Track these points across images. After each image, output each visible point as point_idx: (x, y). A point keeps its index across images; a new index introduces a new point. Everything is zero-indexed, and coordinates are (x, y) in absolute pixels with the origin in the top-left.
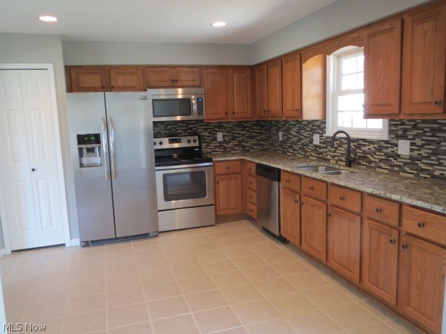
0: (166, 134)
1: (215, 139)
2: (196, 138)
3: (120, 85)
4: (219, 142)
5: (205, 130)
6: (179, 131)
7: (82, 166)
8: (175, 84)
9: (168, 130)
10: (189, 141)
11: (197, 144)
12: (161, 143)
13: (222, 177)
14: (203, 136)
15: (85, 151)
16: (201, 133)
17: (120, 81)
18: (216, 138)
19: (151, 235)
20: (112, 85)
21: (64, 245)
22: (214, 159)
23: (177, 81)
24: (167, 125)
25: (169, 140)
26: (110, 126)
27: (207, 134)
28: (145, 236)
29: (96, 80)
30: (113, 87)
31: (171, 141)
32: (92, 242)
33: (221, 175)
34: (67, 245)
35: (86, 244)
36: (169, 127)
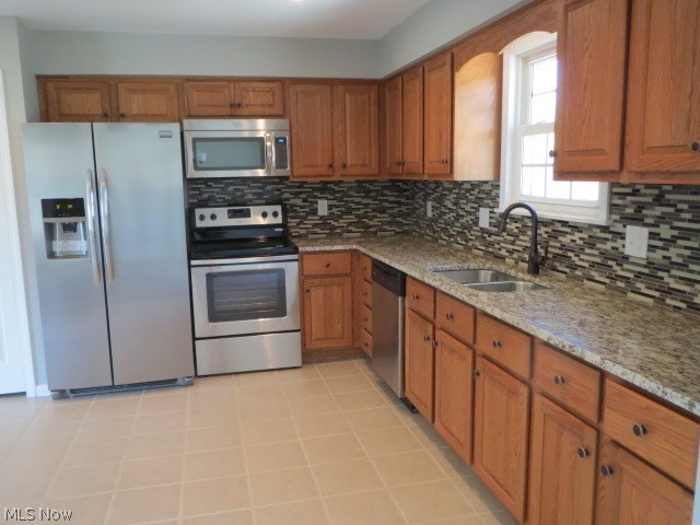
0: (225, 201)
1: (314, 212)
2: (278, 208)
3: (135, 112)
4: (322, 218)
5: (296, 195)
6: (250, 197)
7: (51, 255)
8: (238, 111)
10: (264, 215)
11: (279, 220)
12: (213, 217)
13: (317, 281)
14: (292, 206)
15: (58, 229)
16: (288, 199)
17: (136, 103)
18: (317, 209)
19: (180, 382)
20: (123, 110)
21: (24, 394)
22: (301, 249)
23: (239, 105)
24: (228, 185)
25: (229, 211)
26: (102, 185)
27: (299, 202)
28: (170, 383)
29: (92, 102)
30: (123, 116)
31: (233, 214)
32: (72, 391)
33: (316, 277)
34: (30, 394)
35: (61, 395)
36: (231, 188)
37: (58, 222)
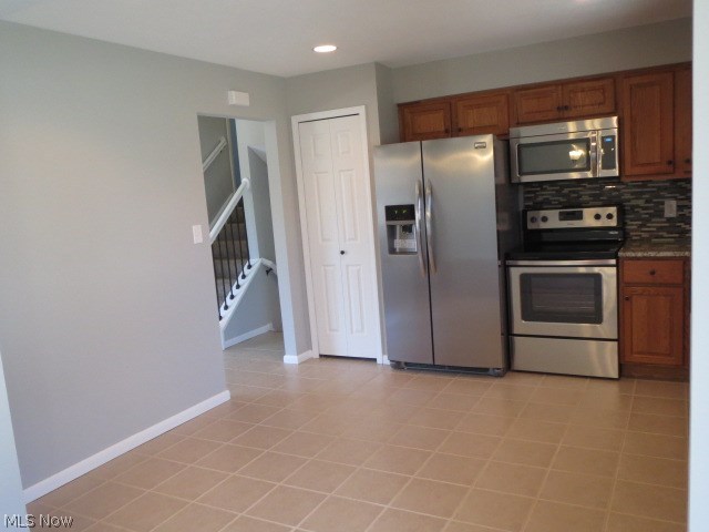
0: (560, 203)
1: (660, 213)
2: (613, 210)
3: (471, 125)
4: (669, 220)
5: (638, 195)
6: (585, 198)
7: (392, 251)
9: (564, 196)
10: (598, 217)
11: (613, 223)
12: (545, 219)
13: (639, 289)
14: (633, 207)
16: (629, 201)
17: (472, 118)
18: (663, 211)
19: (491, 372)
20: (460, 126)
21: (375, 360)
22: (620, 254)
23: (566, 108)
24: (562, 187)
25: (561, 214)
27: (641, 202)
29: (436, 121)
30: (460, 130)
31: (564, 217)
32: (406, 364)
33: (637, 284)
34: (379, 361)
35: (397, 365)
36: (566, 191)
37: (399, 224)
